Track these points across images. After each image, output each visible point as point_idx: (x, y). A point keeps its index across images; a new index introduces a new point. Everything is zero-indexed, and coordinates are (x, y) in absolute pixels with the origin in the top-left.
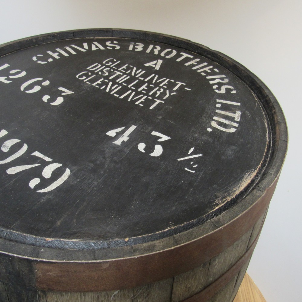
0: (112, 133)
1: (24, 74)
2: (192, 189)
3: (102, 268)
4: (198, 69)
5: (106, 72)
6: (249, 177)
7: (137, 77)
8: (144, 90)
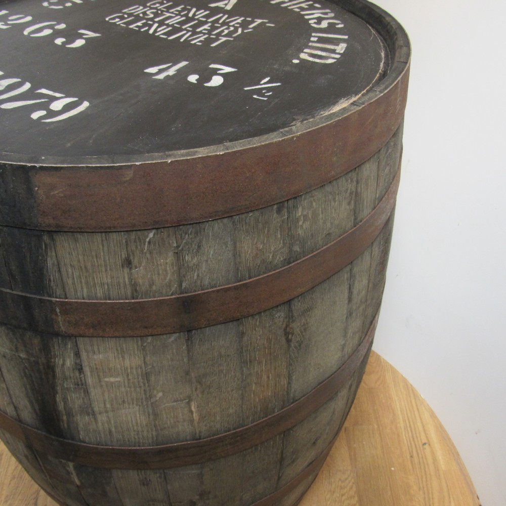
0: (152, 70)
1: (29, 18)
2: (260, 113)
3: (125, 179)
4: (290, 6)
5: (150, 14)
6: (347, 101)
7: (196, 17)
8: (205, 29)
